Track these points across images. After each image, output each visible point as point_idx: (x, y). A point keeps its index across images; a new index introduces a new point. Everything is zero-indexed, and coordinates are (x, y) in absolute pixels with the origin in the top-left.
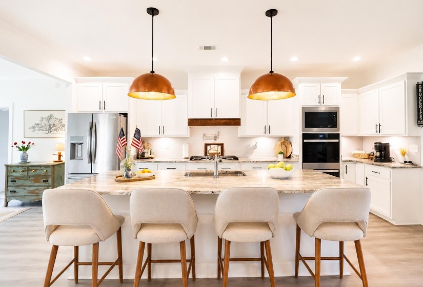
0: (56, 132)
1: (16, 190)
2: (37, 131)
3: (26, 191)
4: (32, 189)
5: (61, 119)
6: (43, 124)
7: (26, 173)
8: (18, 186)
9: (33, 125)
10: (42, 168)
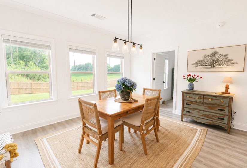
0: (220, 67)
1: (191, 111)
2: (199, 67)
3: (199, 114)
4: (205, 113)
5: (227, 55)
6: (206, 61)
7: (202, 100)
8: (192, 109)
9: (196, 61)
10: (217, 98)
